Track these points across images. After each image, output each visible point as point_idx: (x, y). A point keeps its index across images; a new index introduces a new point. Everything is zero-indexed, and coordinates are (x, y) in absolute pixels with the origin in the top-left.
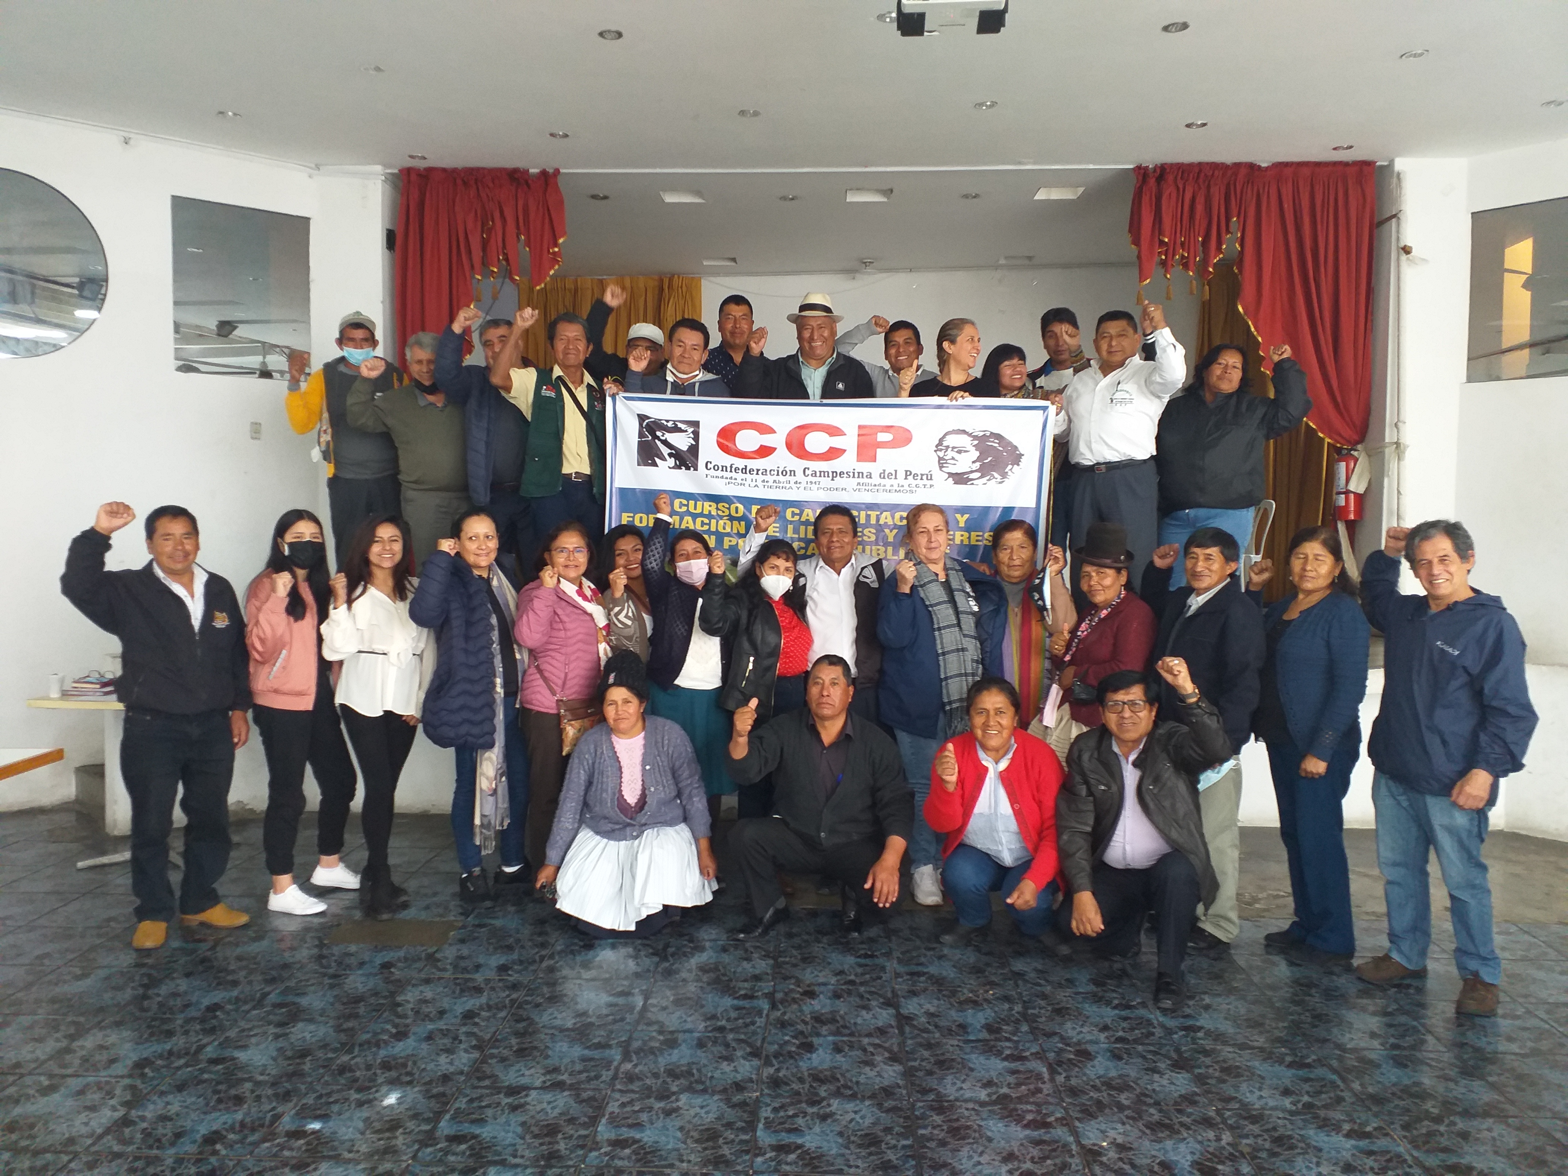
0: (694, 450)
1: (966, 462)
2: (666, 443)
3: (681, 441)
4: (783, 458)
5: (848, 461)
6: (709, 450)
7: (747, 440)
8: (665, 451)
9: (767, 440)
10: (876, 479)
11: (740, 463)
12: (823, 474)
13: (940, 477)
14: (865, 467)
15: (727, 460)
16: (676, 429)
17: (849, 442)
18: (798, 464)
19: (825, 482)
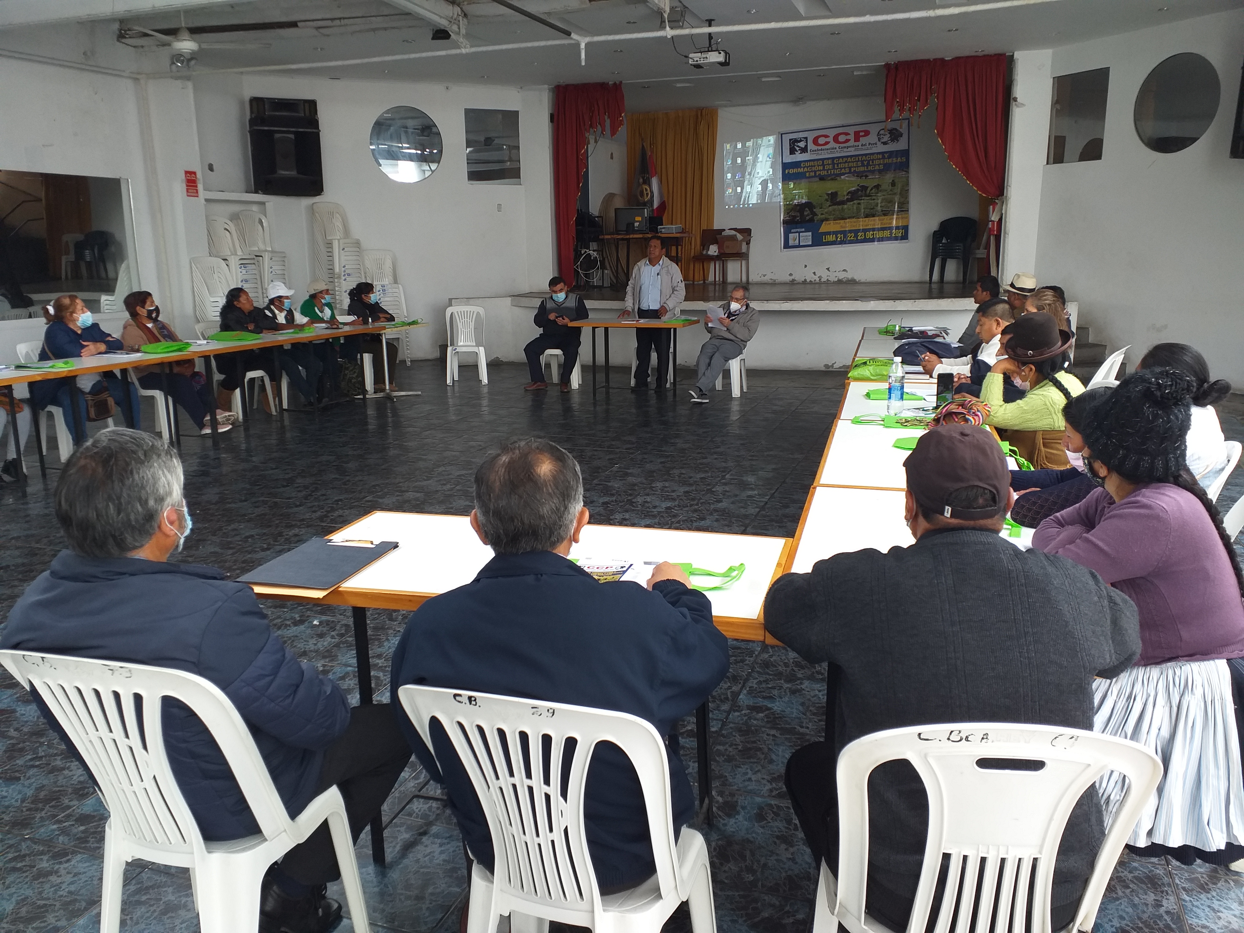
0: (806, 146)
1: (886, 138)
2: (798, 146)
3: (802, 144)
4: (832, 144)
5: (852, 143)
6: (811, 146)
7: (821, 141)
8: (798, 149)
9: (827, 140)
10: (860, 147)
11: (820, 148)
12: (845, 147)
13: (879, 143)
14: (857, 144)
15: (816, 148)
16: (801, 141)
17: (852, 137)
18: (837, 146)
19: (845, 150)
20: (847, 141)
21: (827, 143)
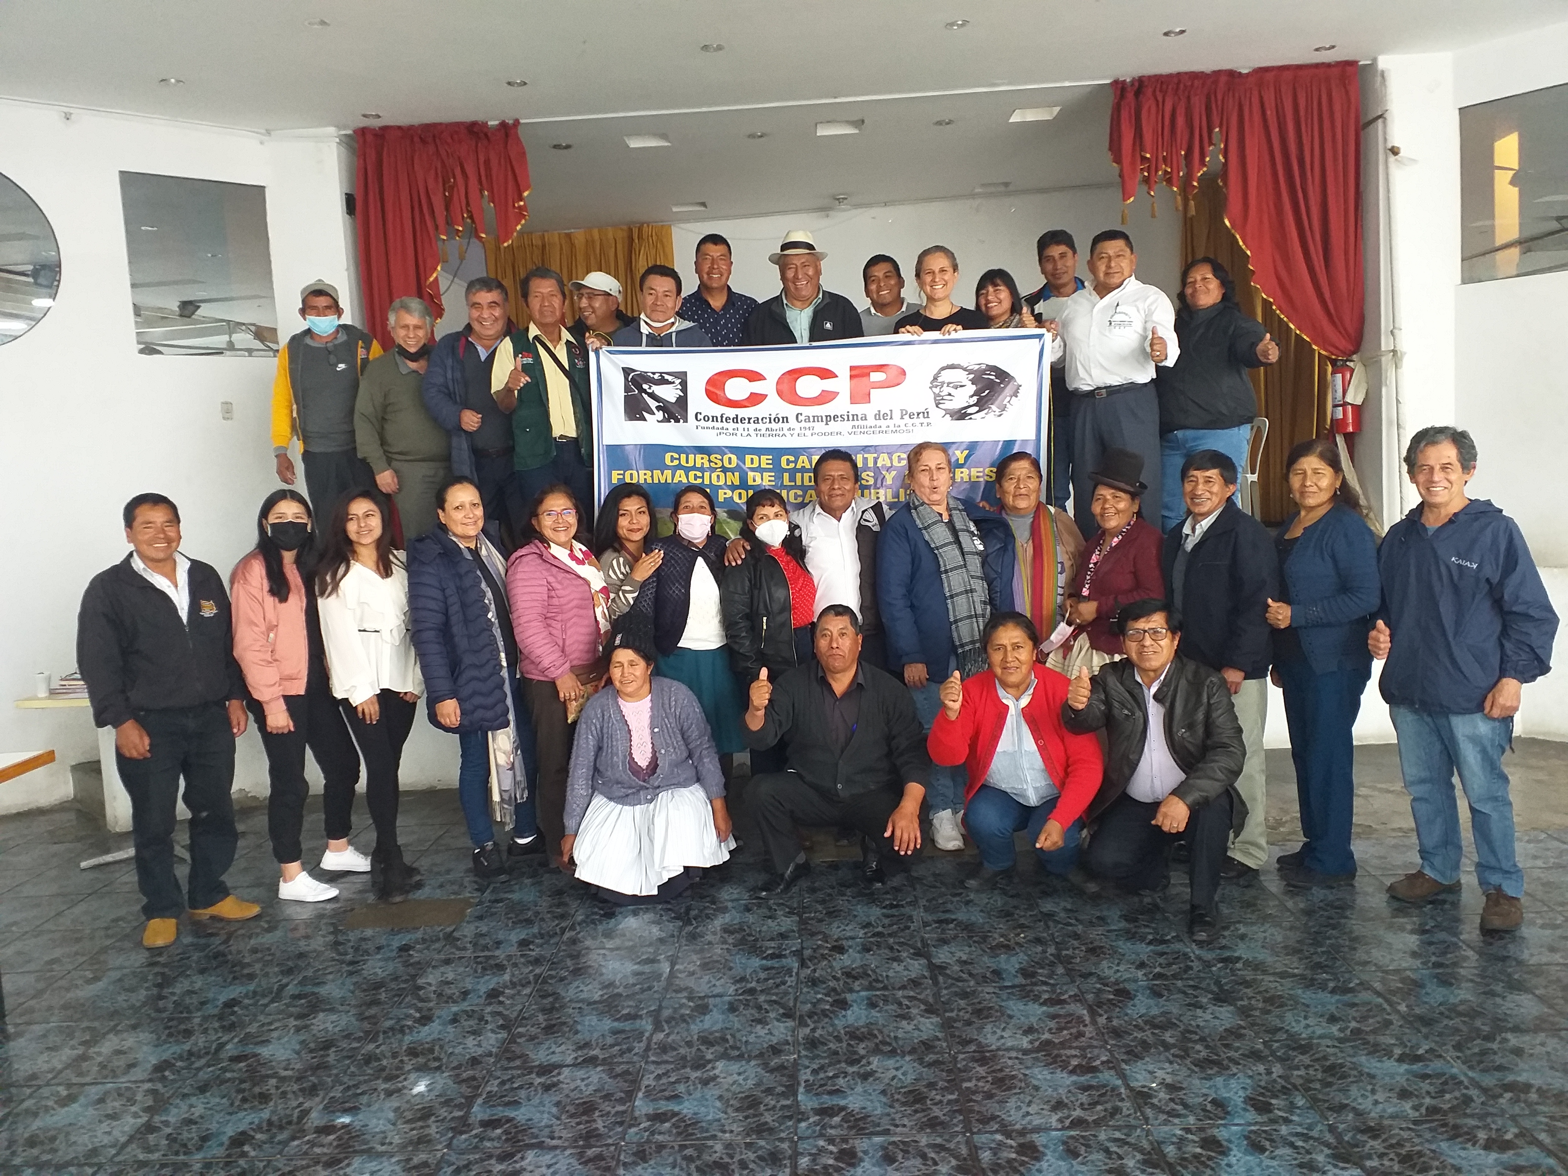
0: (682, 401)
1: (964, 397)
2: (652, 396)
3: (669, 393)
4: (774, 405)
5: (841, 405)
6: (698, 401)
7: (736, 389)
8: (653, 404)
9: (757, 387)
10: (871, 421)
11: (731, 412)
12: (817, 418)
13: (936, 414)
14: (858, 409)
15: (717, 410)
16: (663, 381)
17: (842, 384)
18: (789, 410)
19: (820, 427)
20: (825, 397)
21: (756, 399)
